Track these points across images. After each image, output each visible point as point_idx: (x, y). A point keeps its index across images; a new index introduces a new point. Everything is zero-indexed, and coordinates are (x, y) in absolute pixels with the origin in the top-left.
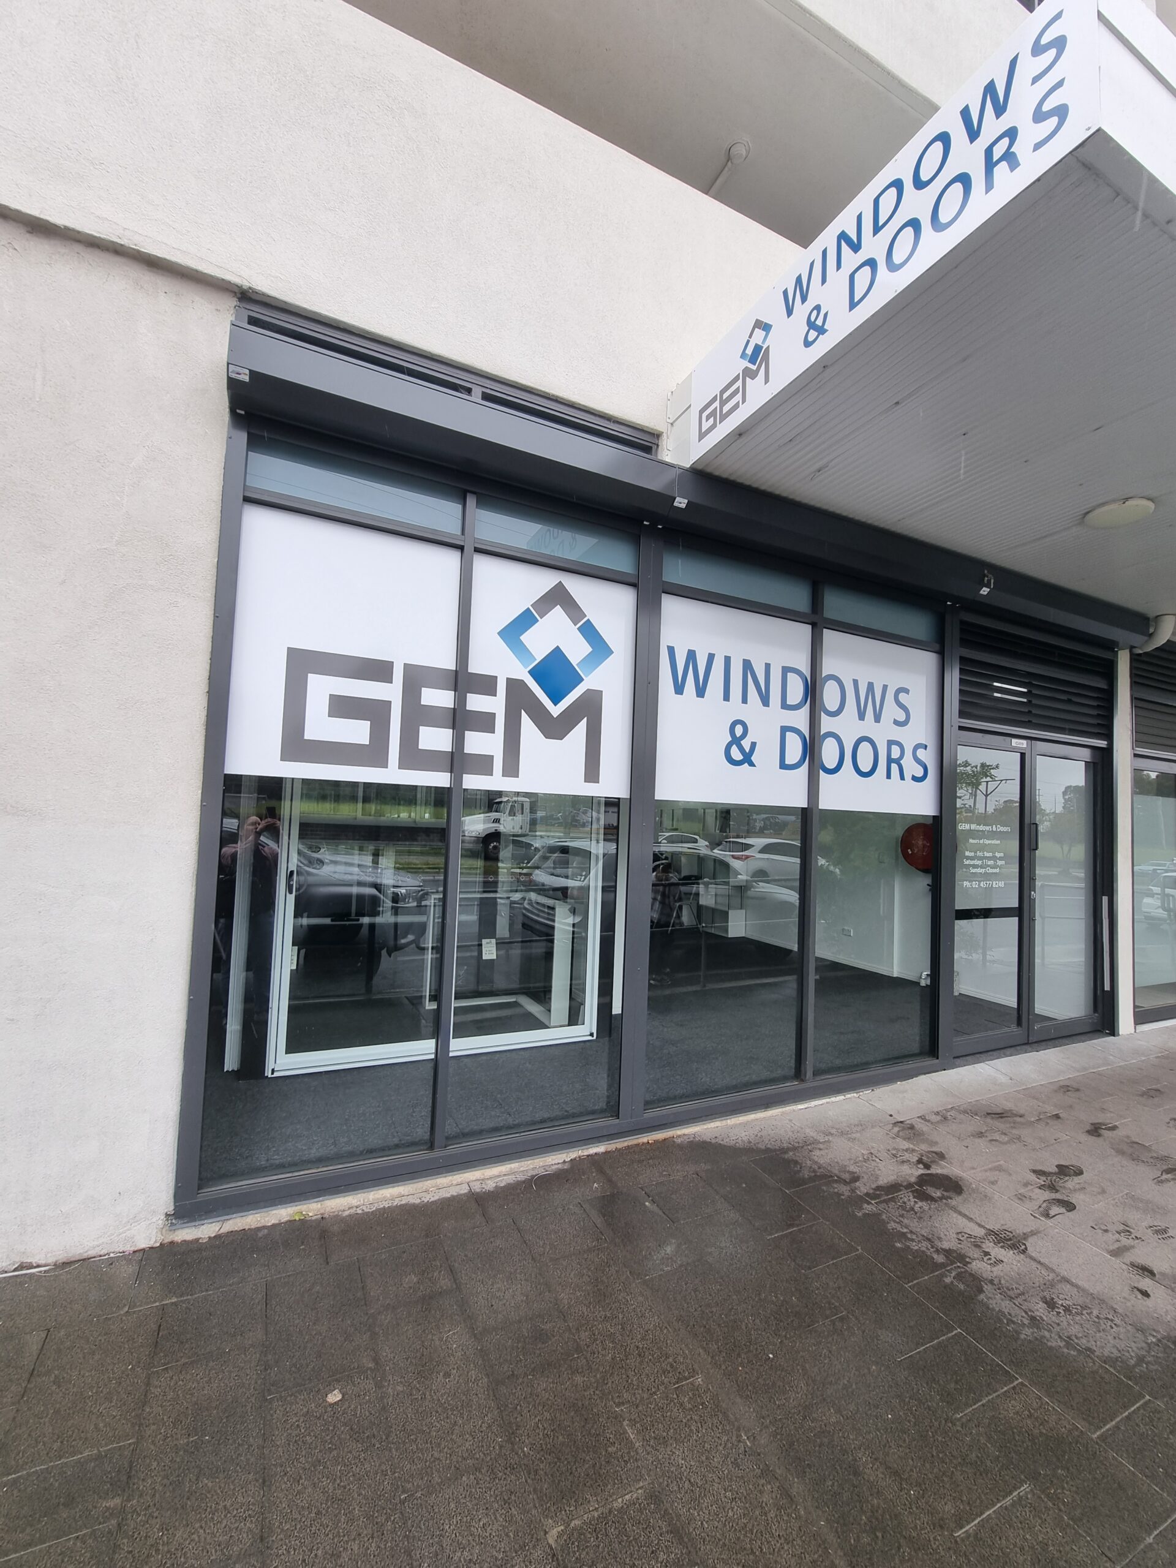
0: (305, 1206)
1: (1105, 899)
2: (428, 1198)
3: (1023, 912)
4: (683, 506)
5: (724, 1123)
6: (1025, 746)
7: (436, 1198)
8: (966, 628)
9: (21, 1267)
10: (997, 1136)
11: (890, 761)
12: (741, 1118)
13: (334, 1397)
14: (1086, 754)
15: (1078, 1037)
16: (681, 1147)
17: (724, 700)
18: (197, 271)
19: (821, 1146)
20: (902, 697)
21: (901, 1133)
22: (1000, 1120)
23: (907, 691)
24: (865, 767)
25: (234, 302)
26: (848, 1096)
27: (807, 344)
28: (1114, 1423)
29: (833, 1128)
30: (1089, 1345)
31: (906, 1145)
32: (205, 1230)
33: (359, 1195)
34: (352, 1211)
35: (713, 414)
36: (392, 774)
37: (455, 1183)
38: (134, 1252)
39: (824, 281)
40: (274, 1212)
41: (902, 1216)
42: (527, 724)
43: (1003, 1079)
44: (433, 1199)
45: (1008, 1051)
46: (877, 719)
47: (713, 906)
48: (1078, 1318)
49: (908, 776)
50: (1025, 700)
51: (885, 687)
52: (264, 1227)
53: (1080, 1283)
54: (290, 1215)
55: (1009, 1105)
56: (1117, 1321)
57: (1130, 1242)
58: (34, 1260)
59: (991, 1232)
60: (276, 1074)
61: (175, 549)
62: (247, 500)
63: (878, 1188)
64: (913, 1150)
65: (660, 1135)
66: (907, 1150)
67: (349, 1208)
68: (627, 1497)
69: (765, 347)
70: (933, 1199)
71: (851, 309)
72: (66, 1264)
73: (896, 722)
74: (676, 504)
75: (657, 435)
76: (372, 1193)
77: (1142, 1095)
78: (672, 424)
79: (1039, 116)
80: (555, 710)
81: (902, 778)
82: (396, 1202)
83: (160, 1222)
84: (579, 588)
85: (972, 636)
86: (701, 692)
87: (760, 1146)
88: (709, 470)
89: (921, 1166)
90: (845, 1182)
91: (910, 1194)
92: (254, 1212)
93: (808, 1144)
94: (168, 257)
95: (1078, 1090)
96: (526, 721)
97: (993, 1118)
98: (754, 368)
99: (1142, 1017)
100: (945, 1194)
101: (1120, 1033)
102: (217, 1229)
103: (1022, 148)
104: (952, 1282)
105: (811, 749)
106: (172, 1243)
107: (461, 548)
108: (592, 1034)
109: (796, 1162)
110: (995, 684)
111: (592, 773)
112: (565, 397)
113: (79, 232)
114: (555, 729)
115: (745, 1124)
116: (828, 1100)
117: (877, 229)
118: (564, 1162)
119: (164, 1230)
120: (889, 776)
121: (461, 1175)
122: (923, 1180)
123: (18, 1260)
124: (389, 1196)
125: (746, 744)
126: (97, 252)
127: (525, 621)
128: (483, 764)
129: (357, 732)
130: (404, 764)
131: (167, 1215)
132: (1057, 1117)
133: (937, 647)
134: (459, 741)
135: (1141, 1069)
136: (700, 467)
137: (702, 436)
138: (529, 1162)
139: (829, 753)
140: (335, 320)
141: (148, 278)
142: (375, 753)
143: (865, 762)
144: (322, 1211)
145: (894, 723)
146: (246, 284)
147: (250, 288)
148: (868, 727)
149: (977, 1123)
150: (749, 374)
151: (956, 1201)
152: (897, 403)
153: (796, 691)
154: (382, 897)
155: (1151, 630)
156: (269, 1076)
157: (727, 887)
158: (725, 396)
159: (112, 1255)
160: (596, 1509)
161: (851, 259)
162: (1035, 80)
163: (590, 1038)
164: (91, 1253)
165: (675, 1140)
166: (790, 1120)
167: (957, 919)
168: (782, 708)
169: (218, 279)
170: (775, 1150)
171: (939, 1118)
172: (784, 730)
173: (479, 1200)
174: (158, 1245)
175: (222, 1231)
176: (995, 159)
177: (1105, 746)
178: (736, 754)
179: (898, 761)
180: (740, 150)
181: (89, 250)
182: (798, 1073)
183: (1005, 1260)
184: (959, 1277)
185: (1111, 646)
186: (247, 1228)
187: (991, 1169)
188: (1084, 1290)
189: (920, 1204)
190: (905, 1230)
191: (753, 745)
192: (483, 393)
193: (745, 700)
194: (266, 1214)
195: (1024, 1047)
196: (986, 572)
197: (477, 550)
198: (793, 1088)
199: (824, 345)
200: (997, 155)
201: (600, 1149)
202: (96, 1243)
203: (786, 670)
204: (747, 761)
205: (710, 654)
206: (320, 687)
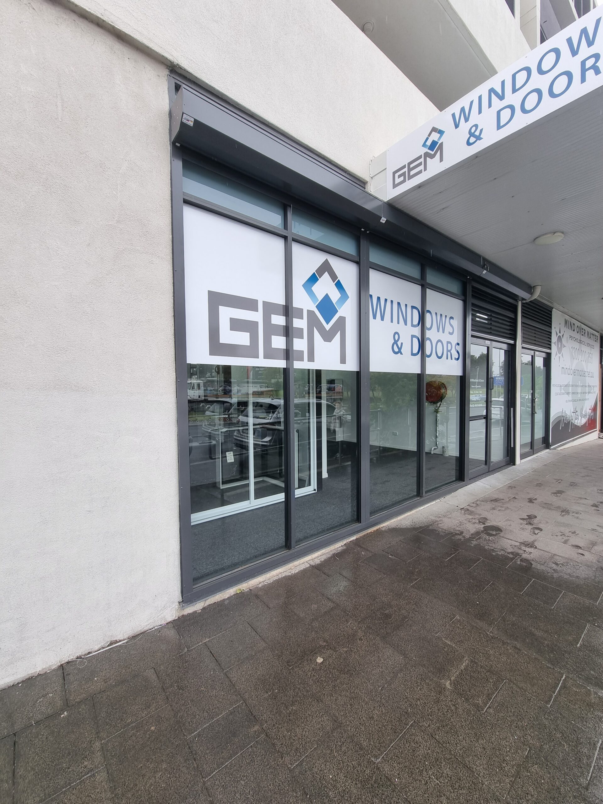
0: (241, 586)
1: (512, 409)
2: (294, 572)
3: (487, 417)
5: (397, 519)
6: (488, 343)
7: (297, 571)
8: (474, 289)
9: (111, 644)
10: (500, 508)
11: (448, 351)
12: (402, 516)
13: (320, 660)
14: (505, 347)
15: (504, 467)
16: (385, 531)
17: (391, 322)
18: (148, 47)
19: (440, 522)
20: (451, 321)
21: (466, 513)
22: (498, 502)
23: (453, 318)
24: (440, 354)
25: (167, 72)
26: (437, 501)
27: (469, 144)
29: (439, 514)
30: (577, 575)
31: (470, 517)
32: (198, 606)
33: (263, 576)
34: (262, 584)
35: (403, 175)
36: (261, 361)
37: (301, 563)
38: (167, 624)
39: (480, 112)
40: (228, 591)
41: (488, 543)
42: (317, 334)
43: (488, 487)
46: (443, 331)
48: (568, 567)
49: (453, 358)
50: (487, 322)
51: (446, 316)
52: (224, 599)
53: (560, 555)
54: (235, 591)
55: (496, 496)
56: (580, 565)
57: (567, 538)
58: (118, 638)
59: (521, 543)
62: (186, 200)
63: (472, 535)
64: (475, 518)
65: (375, 528)
66: (472, 519)
67: (260, 583)
69: (440, 142)
70: (494, 535)
71: (498, 130)
72: (134, 637)
74: (381, 221)
75: (365, 183)
76: (268, 574)
77: (536, 486)
78: (372, 178)
81: (452, 359)
82: (280, 576)
83: (176, 606)
85: (477, 294)
86: (382, 319)
87: (417, 526)
88: (394, 204)
89: (481, 524)
90: (459, 534)
91: (485, 535)
92: (220, 593)
93: (434, 522)
94: (132, 35)
97: (494, 502)
98: (433, 153)
99: (522, 457)
100: (497, 532)
101: (516, 464)
102: (203, 605)
104: (520, 563)
105: (422, 346)
106: (183, 616)
107: (285, 238)
108: (315, 490)
109: (435, 530)
110: (479, 315)
111: (343, 359)
114: (328, 337)
115: (405, 518)
116: (430, 504)
117: (514, 90)
119: (179, 610)
120: (447, 358)
121: (303, 559)
122: (486, 529)
123: (109, 640)
124: (275, 574)
125: (399, 344)
127: (313, 279)
128: (300, 356)
129: (244, 339)
130: (265, 357)
131: (179, 603)
132: (515, 498)
133: (463, 298)
135: (529, 477)
136: (391, 202)
137: (395, 186)
139: (428, 348)
141: (118, 47)
143: (440, 352)
144: (248, 587)
145: (449, 333)
146: (175, 62)
147: (178, 64)
148: (440, 335)
149: (490, 505)
151: (502, 534)
152: (496, 179)
153: (416, 318)
155: (532, 292)
158: (412, 166)
159: (156, 628)
160: (456, 672)
161: (497, 104)
163: (314, 492)
164: (146, 629)
165: (382, 529)
166: (421, 514)
167: (471, 420)
168: (411, 326)
169: (160, 55)
170: (424, 527)
171: (475, 505)
173: (317, 568)
174: (177, 618)
175: (205, 605)
176: (587, 67)
177: (513, 343)
178: (396, 349)
179: (450, 351)
182: (419, 494)
183: (532, 552)
184: (521, 560)
185: (517, 299)
186: (216, 601)
187: (506, 521)
188: (563, 557)
189: (491, 538)
190: (492, 548)
191: (402, 344)
194: (224, 593)
195: (488, 473)
196: (486, 263)
197: (294, 240)
198: (419, 500)
200: (588, 65)
201: (354, 538)
202: (147, 623)
203: (413, 307)
204: (400, 352)
205: (385, 299)
206: (225, 314)
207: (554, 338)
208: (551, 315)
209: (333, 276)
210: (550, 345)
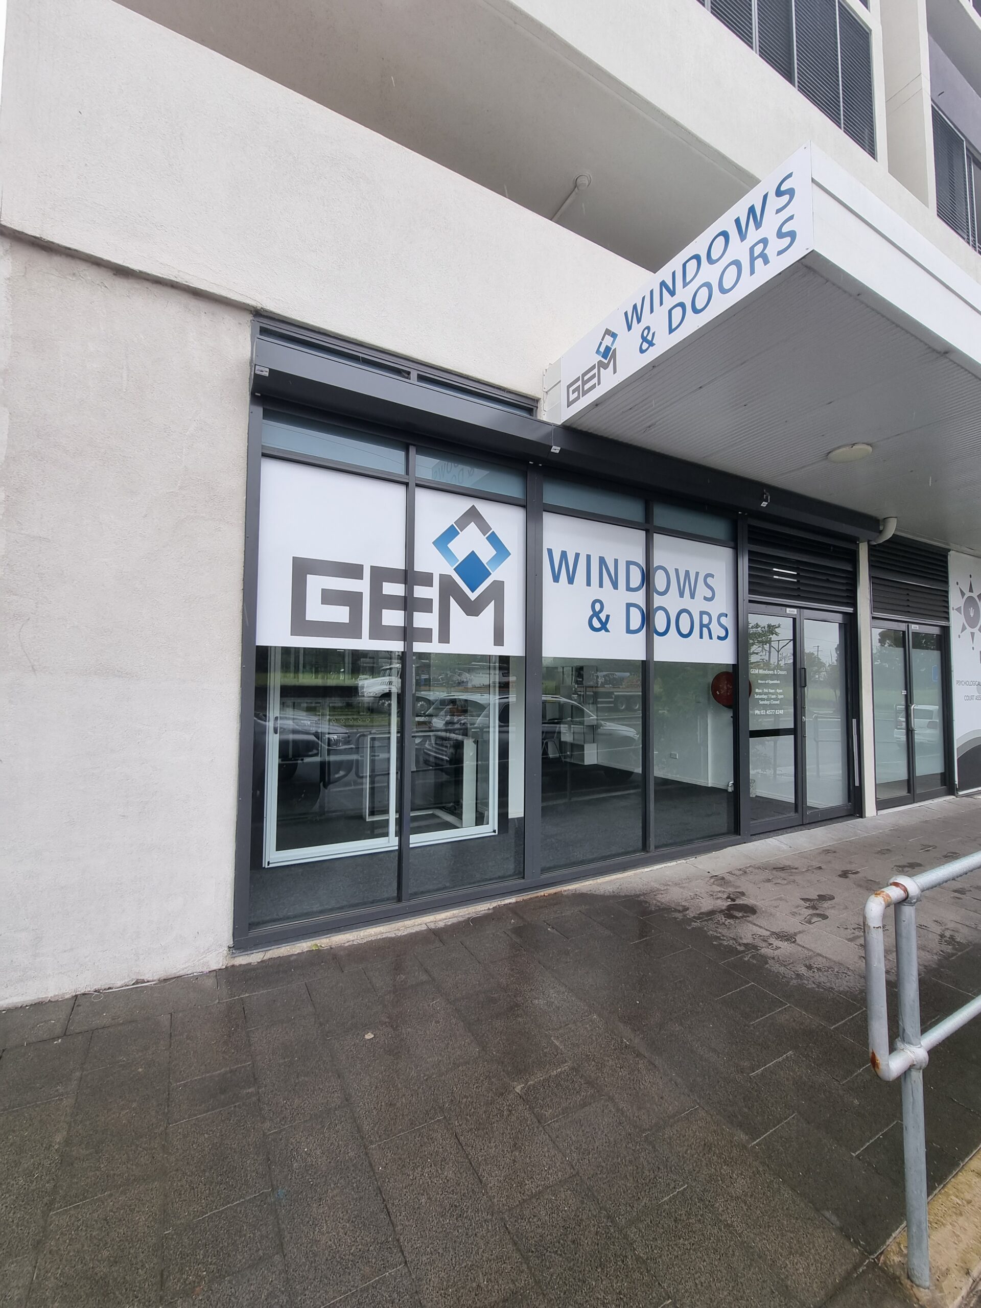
0: (319, 941)
1: (854, 721)
2: (400, 933)
3: (797, 732)
4: (558, 452)
5: (595, 881)
6: (796, 613)
7: (405, 933)
8: (753, 531)
9: (137, 983)
10: (779, 881)
11: (702, 626)
12: (606, 878)
13: (369, 1036)
14: (839, 618)
15: (837, 820)
16: (567, 897)
17: (587, 585)
18: (226, 298)
19: (662, 892)
20: (709, 580)
21: (715, 882)
22: (783, 872)
23: (712, 576)
24: (685, 631)
25: (250, 317)
26: (679, 862)
27: (642, 351)
28: (843, 1021)
29: (669, 881)
30: (831, 986)
31: (719, 889)
32: (255, 958)
33: (354, 933)
34: (350, 943)
35: (577, 389)
36: (365, 643)
37: (416, 924)
38: (210, 972)
39: (652, 311)
40: (298, 945)
41: (717, 928)
42: (454, 605)
43: (784, 847)
44: (403, 934)
45: (789, 830)
46: (692, 596)
47: (572, 741)
48: (825, 973)
49: (714, 636)
50: (796, 580)
51: (697, 574)
52: (293, 955)
53: (827, 956)
54: (310, 947)
55: (788, 863)
56: (849, 973)
57: (861, 934)
58: (146, 978)
59: (773, 933)
60: (271, 866)
61: (218, 490)
62: (264, 455)
63: (701, 913)
64: (724, 892)
65: (552, 890)
66: (719, 892)
67: (348, 942)
68: (559, 1070)
69: (613, 348)
70: (737, 918)
71: (670, 333)
72: (165, 980)
73: (705, 598)
74: (552, 450)
75: (537, 401)
76: (362, 931)
77: (878, 853)
78: (547, 392)
79: (780, 235)
80: (473, 596)
81: (711, 638)
82: (379, 937)
83: (225, 952)
84: (486, 509)
85: (757, 536)
86: (571, 580)
87: (621, 894)
88: (574, 426)
89: (729, 900)
90: (679, 912)
91: (723, 916)
92: (287, 945)
93: (653, 892)
94: (208, 290)
95: (835, 852)
96: (453, 603)
97: (777, 871)
98: (606, 362)
99: (881, 805)
100: (745, 914)
101: (867, 816)
102: (262, 957)
104: (749, 960)
105: (647, 618)
106: (233, 966)
107: (407, 484)
108: (494, 831)
109: (646, 902)
110: (775, 569)
111: (499, 639)
112: (474, 376)
113: (149, 274)
114: (472, 609)
115: (610, 881)
116: (665, 865)
117: (685, 284)
118: (489, 909)
119: (227, 957)
120: (701, 637)
121: (420, 919)
122: (730, 908)
123: (135, 977)
124: (373, 933)
125: (603, 616)
126: (160, 287)
127: (451, 533)
128: (425, 635)
129: (341, 614)
130: (372, 637)
131: (229, 947)
132: (820, 868)
133: (732, 544)
134: (409, 619)
135: (878, 838)
136: (568, 424)
137: (569, 404)
138: (465, 909)
139: (660, 622)
140: (319, 328)
141: (193, 303)
142: (352, 629)
143: (685, 628)
144: (330, 944)
146: (259, 306)
147: (262, 308)
148: (685, 602)
149: (767, 874)
150: (601, 365)
151: (752, 918)
152: (701, 387)
153: (636, 578)
155: (881, 528)
156: (266, 867)
157: (582, 727)
158: (586, 378)
159: (195, 974)
160: (541, 1076)
161: (669, 301)
162: (778, 211)
163: (493, 834)
164: (182, 973)
165: (564, 893)
166: (641, 878)
167: (751, 737)
168: (626, 590)
169: (240, 303)
170: (631, 896)
171: (741, 872)
172: (629, 606)
173: (435, 934)
174: (224, 967)
175: (265, 958)
176: (755, 255)
177: (851, 612)
178: (596, 624)
179: (707, 626)
180: (584, 181)
181: (155, 285)
182: (645, 847)
183: (782, 947)
184: (753, 957)
185: (855, 541)
186: (281, 956)
187: (775, 900)
188: (830, 959)
189: (729, 921)
190: (719, 935)
191: (608, 617)
192: (418, 375)
193: (601, 586)
194: (293, 946)
195: (800, 827)
196: (765, 491)
197: (417, 485)
198: (642, 857)
199: (653, 354)
200: (757, 253)
201: (512, 900)
202: (184, 966)
203: (629, 563)
204: (604, 626)
205: (576, 553)
206: (316, 584)
207: (955, 600)
208: (946, 562)
209: (484, 526)
210: (948, 613)
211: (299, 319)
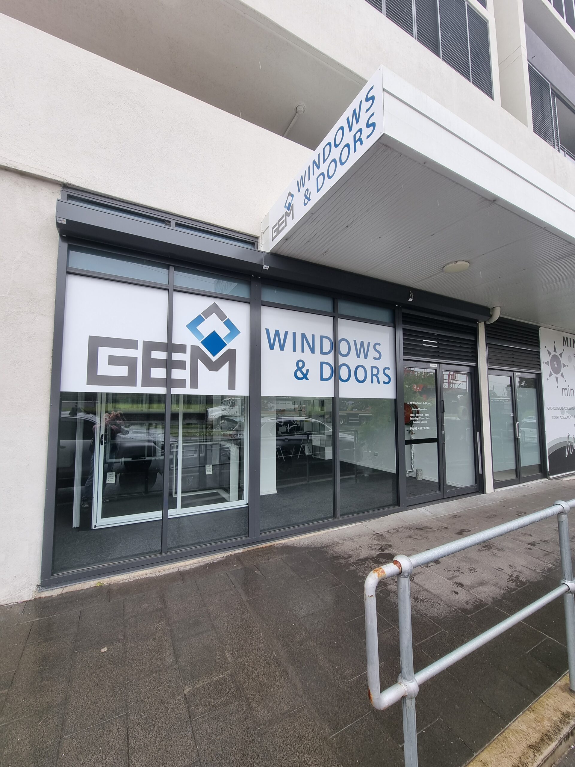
0: (102, 580)
1: (478, 433)
3: (439, 440)
4: (268, 269)
5: (299, 538)
6: (437, 366)
7: (162, 574)
8: (405, 316)
10: (417, 537)
11: (372, 375)
12: (306, 535)
13: (104, 650)
14: (467, 369)
15: (468, 495)
16: (277, 548)
17: (293, 351)
18: (43, 177)
19: (339, 545)
20: (377, 347)
21: (376, 538)
22: (421, 530)
23: (379, 344)
24: (361, 378)
25: (60, 189)
26: (358, 524)
27: (305, 204)
28: (426, 640)
29: (346, 537)
30: (426, 613)
31: (377, 542)
32: (56, 592)
33: (127, 574)
35: (276, 230)
36: (139, 389)
37: (172, 567)
38: (22, 602)
39: (309, 179)
40: (87, 583)
41: (365, 570)
42: (201, 366)
43: (428, 514)
44: (161, 575)
45: (435, 502)
46: (366, 357)
48: (425, 603)
49: (381, 382)
50: (437, 347)
51: (369, 343)
52: (83, 590)
53: (431, 590)
54: (95, 584)
55: (427, 524)
56: (441, 603)
57: (458, 574)
60: (97, 528)
61: (36, 295)
62: (68, 273)
63: (359, 560)
64: (379, 544)
65: (268, 544)
66: (376, 545)
67: (123, 580)
68: (220, 676)
69: (292, 204)
71: (318, 192)
73: (375, 358)
74: (264, 268)
75: (257, 238)
76: (134, 573)
77: (487, 518)
79: (368, 126)
81: (379, 382)
82: (145, 577)
83: (34, 589)
84: (223, 305)
85: (407, 319)
86: (282, 348)
87: (312, 546)
88: (278, 253)
89: (380, 550)
90: (345, 558)
91: (372, 561)
92: (79, 583)
93: (335, 544)
94: (29, 172)
95: (460, 517)
96: (200, 364)
97: (418, 530)
98: (289, 212)
99: (497, 485)
100: (387, 560)
101: (487, 492)
102: (61, 591)
103: (363, 137)
105: (335, 371)
106: (40, 598)
107: (168, 290)
108: (247, 504)
109: (327, 552)
110: (424, 340)
112: (213, 223)
114: (214, 367)
115: (308, 538)
116: (348, 526)
117: (324, 161)
118: (223, 557)
119: (36, 592)
120: (372, 382)
121: (175, 564)
122: (379, 556)
124: (141, 574)
125: (304, 370)
127: (199, 320)
128: (181, 383)
129: (122, 371)
131: (37, 586)
132: (447, 528)
133: (392, 325)
134: (169, 373)
135: (491, 507)
136: (274, 252)
137: (273, 239)
138: (207, 558)
139: (344, 373)
140: (107, 195)
141: (21, 180)
142: (130, 380)
143: (361, 377)
144: (110, 582)
145: (374, 359)
146: (66, 181)
147: (67, 183)
148: (362, 361)
149: (411, 532)
150: (287, 214)
153: (327, 346)
154: (156, 447)
155: (491, 313)
156: (94, 528)
157: (324, 436)
158: (280, 223)
159: (12, 604)
160: (207, 681)
161: (317, 172)
162: (367, 111)
163: (244, 506)
164: (2, 603)
165: (275, 546)
166: (329, 535)
167: (406, 444)
168: (320, 354)
169: (52, 179)
170: (318, 548)
171: (395, 531)
172: (322, 363)
173: (182, 575)
174: (33, 599)
175: (63, 592)
176: (356, 140)
177: (475, 365)
178: (300, 375)
179: (376, 375)
180: (301, 109)
182: (334, 515)
184: (381, 591)
185: (476, 322)
186: (75, 590)
187: (410, 550)
188: (431, 593)
189: (375, 565)
191: (308, 371)
192: (176, 223)
193: (303, 351)
194: (83, 584)
195: (442, 500)
196: (410, 291)
197: (175, 290)
198: (332, 521)
199: (311, 205)
200: (357, 137)
201: (240, 551)
202: (4, 599)
203: (322, 337)
204: (305, 377)
205: (286, 332)
206: (104, 353)
207: (544, 357)
208: (538, 334)
209: (222, 316)
210: (540, 365)
211: (93, 189)
